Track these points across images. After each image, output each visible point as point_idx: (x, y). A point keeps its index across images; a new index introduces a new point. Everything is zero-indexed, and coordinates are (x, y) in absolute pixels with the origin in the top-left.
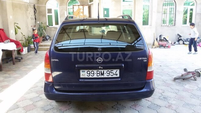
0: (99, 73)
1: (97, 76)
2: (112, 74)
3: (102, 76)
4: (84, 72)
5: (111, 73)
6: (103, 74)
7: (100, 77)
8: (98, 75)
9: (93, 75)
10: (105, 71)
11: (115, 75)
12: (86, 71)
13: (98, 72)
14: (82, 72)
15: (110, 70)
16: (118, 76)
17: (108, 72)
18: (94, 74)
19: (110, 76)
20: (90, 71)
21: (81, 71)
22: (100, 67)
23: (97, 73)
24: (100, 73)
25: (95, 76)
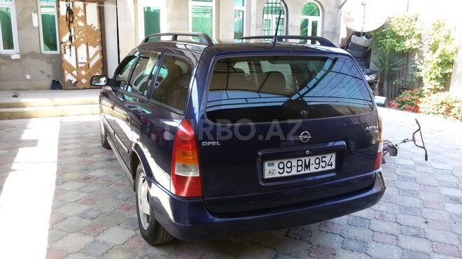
0: (301, 166)
1: (298, 171)
2: (323, 164)
3: (307, 171)
4: (273, 164)
5: (322, 162)
6: (307, 166)
7: (303, 172)
8: (300, 168)
9: (289, 170)
10: (313, 159)
11: (328, 165)
12: (276, 163)
13: (300, 163)
14: (269, 165)
15: (320, 157)
16: (333, 167)
17: (317, 162)
18: (291, 167)
19: (321, 169)
20: (285, 161)
21: (266, 164)
22: (307, 152)
23: (298, 166)
24: (303, 166)
25: (294, 172)
